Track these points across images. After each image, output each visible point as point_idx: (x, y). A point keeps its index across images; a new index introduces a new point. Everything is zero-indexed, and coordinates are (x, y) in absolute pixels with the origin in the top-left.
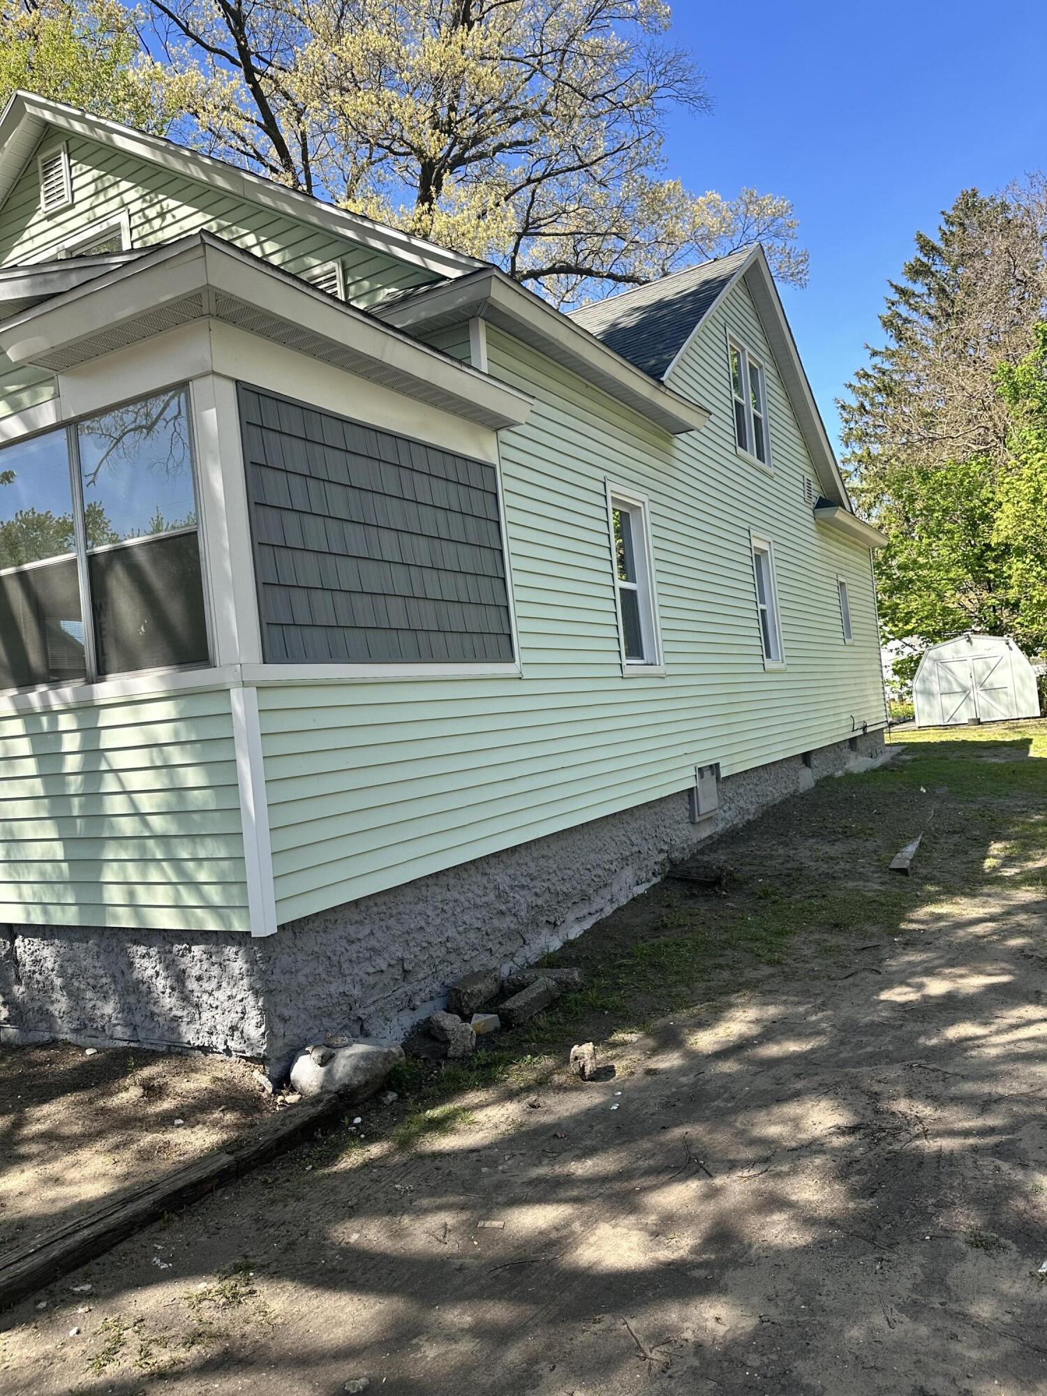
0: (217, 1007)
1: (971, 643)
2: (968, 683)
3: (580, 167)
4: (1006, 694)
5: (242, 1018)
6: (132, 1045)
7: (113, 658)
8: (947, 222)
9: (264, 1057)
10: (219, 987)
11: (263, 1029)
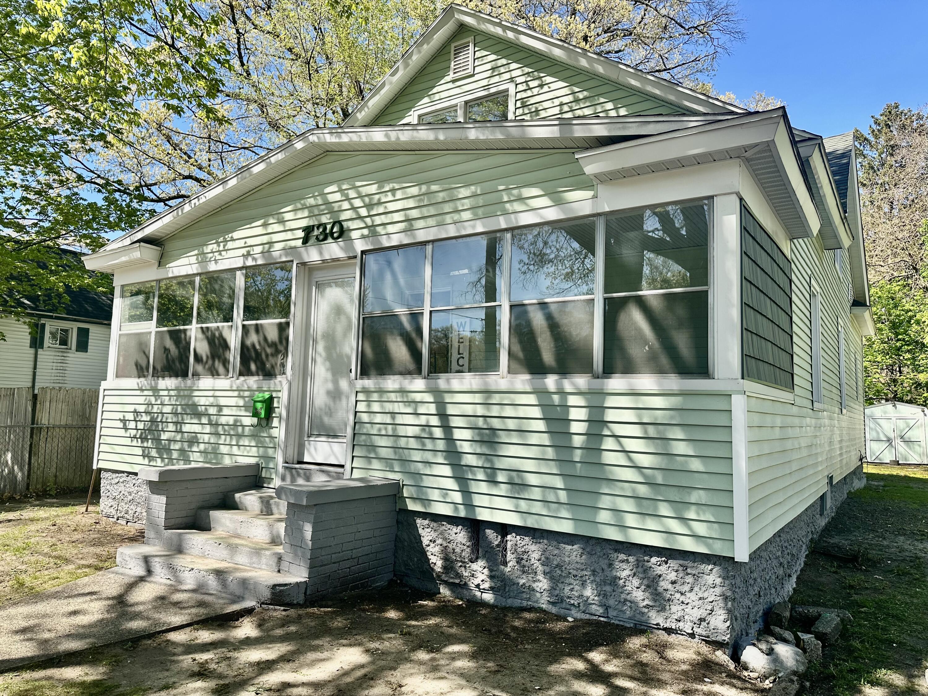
0: (687, 604)
1: (896, 408)
2: (891, 435)
3: (665, 70)
4: (920, 446)
5: (710, 614)
6: (602, 619)
7: (619, 364)
8: (876, 123)
9: (728, 643)
10: (691, 590)
11: (728, 623)
